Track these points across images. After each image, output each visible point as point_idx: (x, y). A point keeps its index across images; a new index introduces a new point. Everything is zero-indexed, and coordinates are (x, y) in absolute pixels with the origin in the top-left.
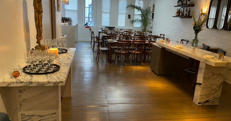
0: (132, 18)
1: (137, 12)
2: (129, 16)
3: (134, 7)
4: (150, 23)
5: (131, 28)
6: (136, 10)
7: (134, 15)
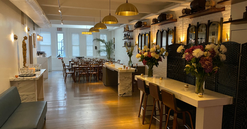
0: (98, 49)
1: (102, 44)
2: (96, 48)
3: (99, 40)
4: (113, 52)
5: (98, 57)
6: (101, 42)
7: (100, 46)
